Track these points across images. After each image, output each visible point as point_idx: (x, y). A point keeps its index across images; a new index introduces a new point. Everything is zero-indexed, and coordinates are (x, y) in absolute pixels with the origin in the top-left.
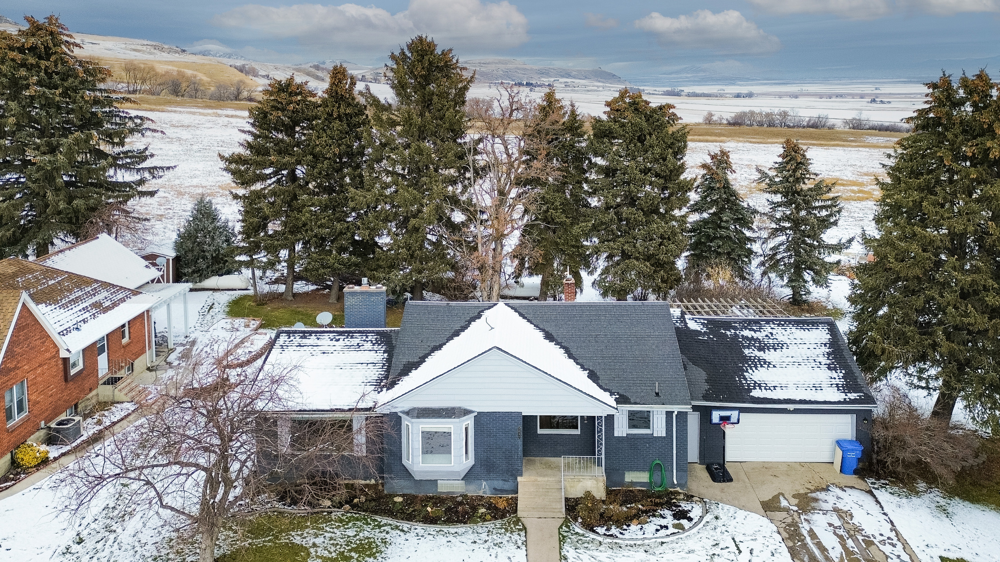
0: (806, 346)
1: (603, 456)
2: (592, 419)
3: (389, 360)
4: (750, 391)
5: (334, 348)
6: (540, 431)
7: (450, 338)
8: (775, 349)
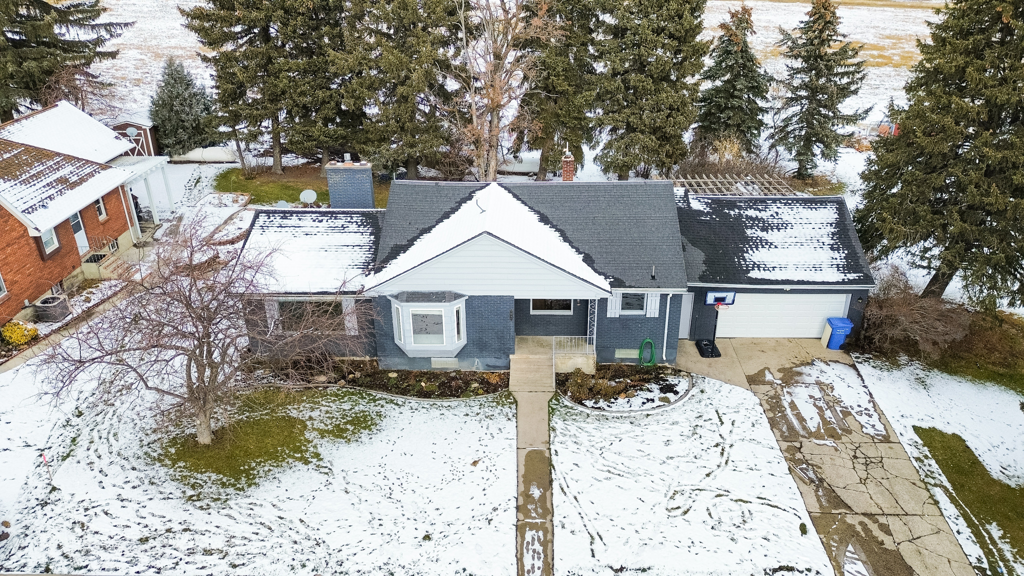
0: (811, 226)
1: (595, 337)
2: (585, 302)
3: (376, 243)
4: (748, 271)
5: (318, 230)
6: (532, 312)
7: (440, 220)
8: (779, 230)
